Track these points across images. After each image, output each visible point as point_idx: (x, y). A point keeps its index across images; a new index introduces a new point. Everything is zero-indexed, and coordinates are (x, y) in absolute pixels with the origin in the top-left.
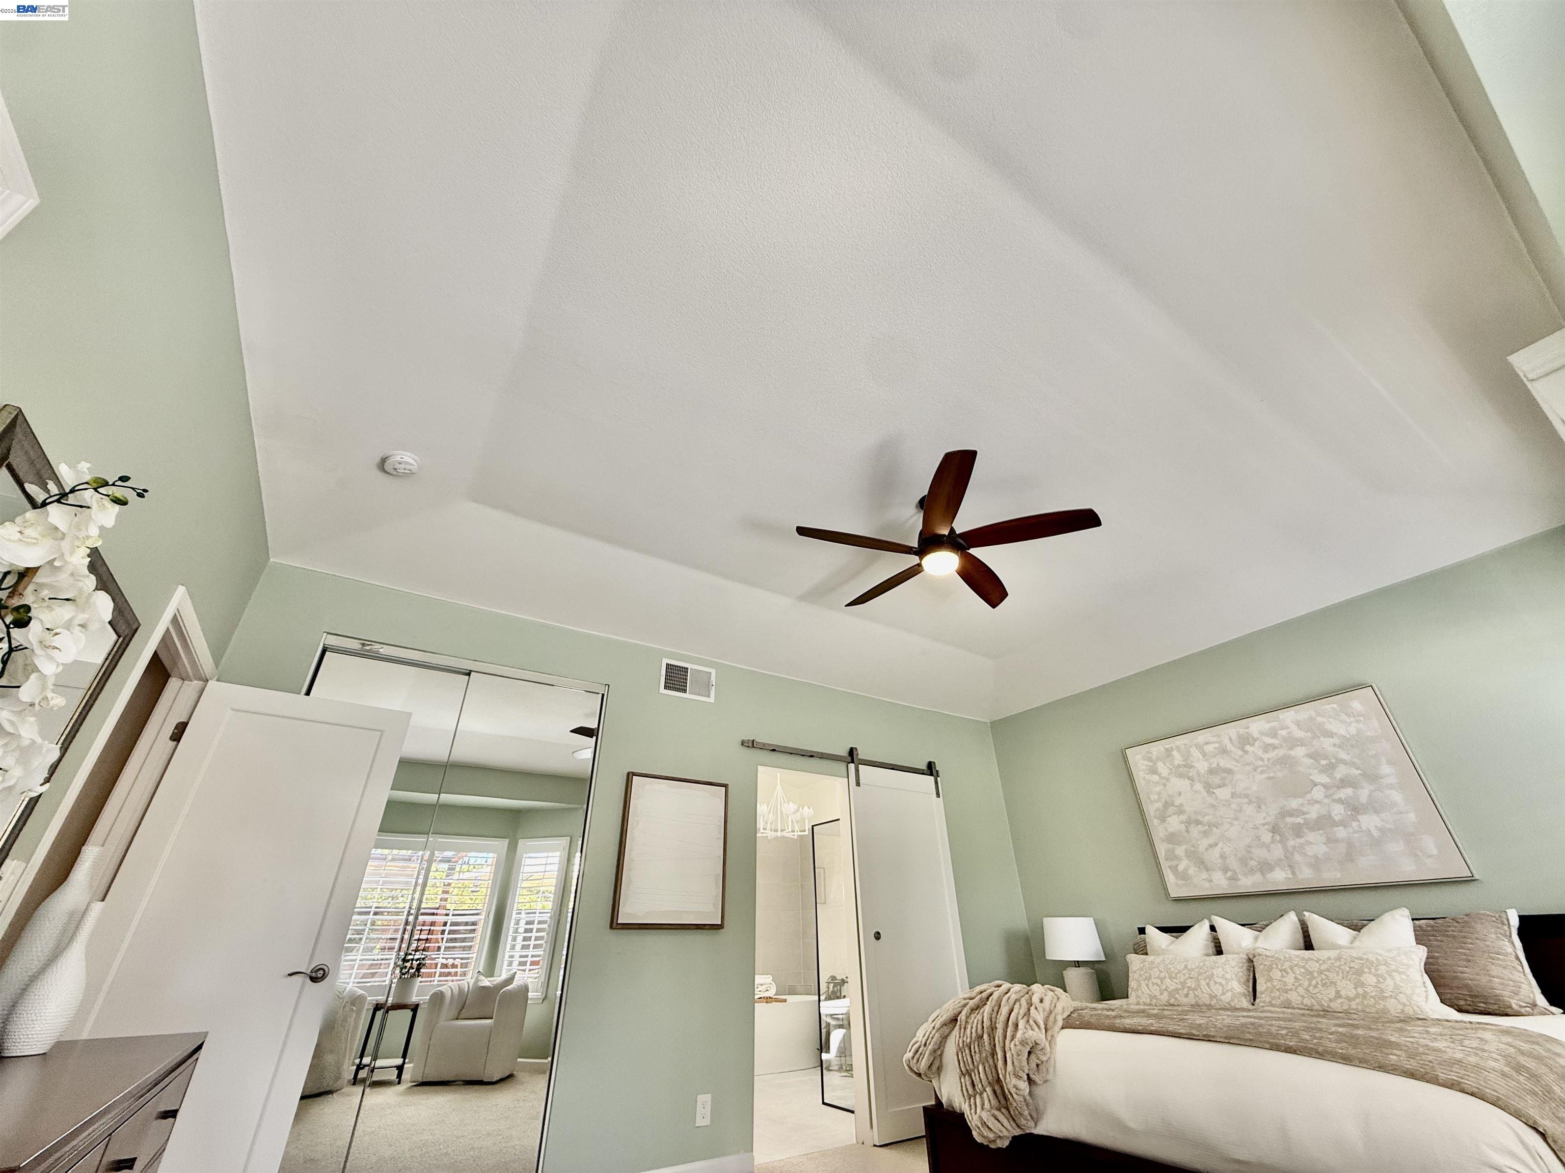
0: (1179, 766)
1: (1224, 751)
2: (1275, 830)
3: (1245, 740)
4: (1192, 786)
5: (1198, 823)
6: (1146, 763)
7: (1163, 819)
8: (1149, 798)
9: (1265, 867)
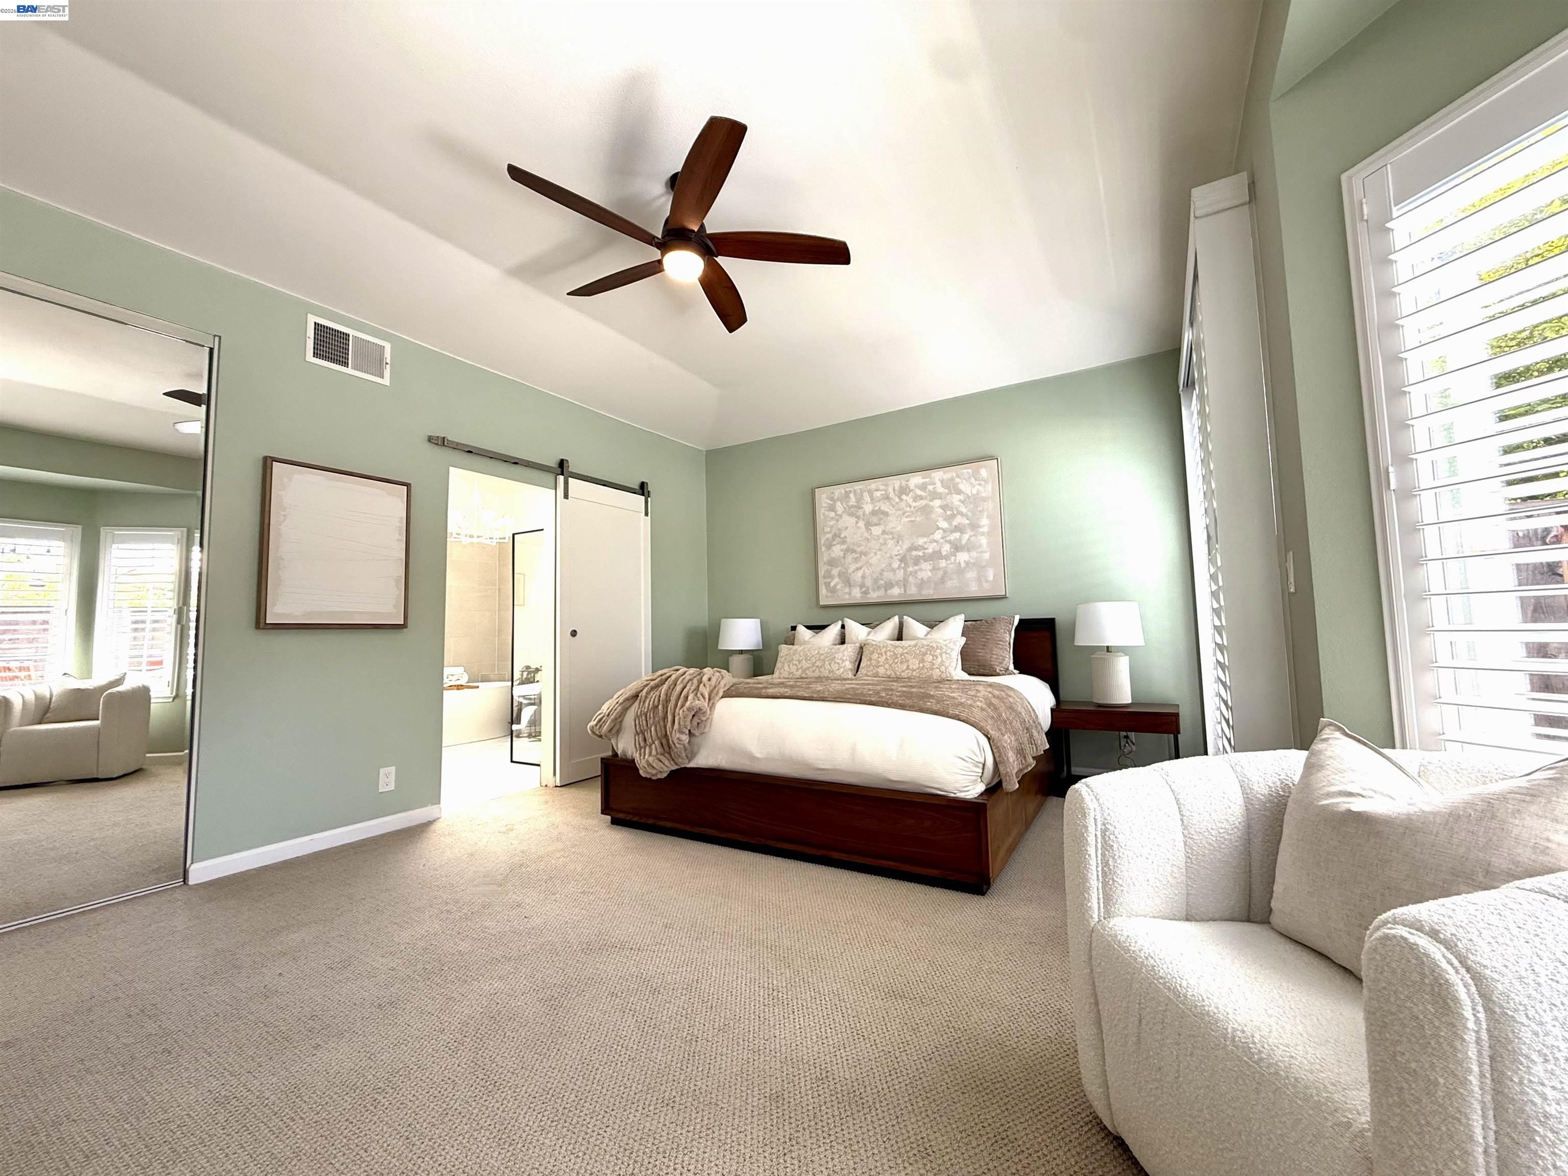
0: (852, 506)
1: (887, 498)
2: (903, 559)
3: (904, 490)
4: (857, 523)
5: (854, 551)
6: (828, 501)
7: (829, 547)
8: (823, 530)
9: (889, 585)
